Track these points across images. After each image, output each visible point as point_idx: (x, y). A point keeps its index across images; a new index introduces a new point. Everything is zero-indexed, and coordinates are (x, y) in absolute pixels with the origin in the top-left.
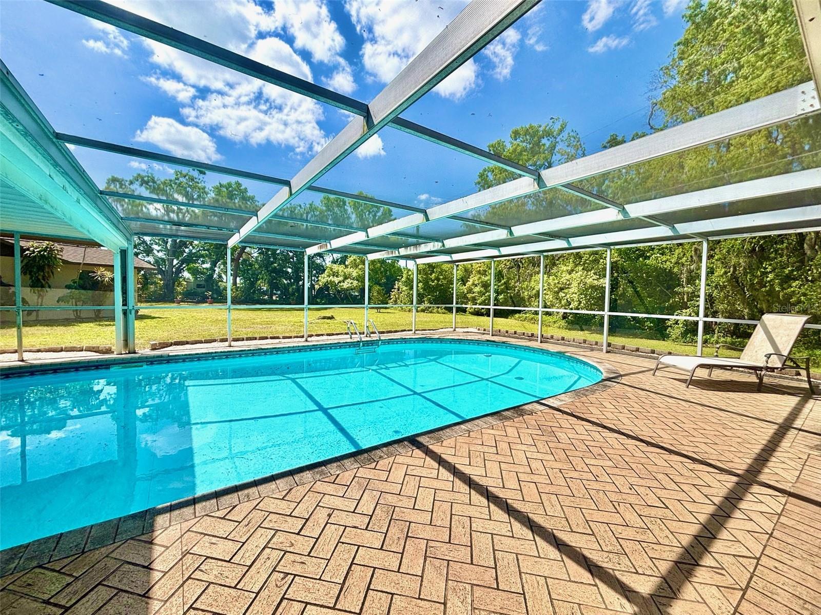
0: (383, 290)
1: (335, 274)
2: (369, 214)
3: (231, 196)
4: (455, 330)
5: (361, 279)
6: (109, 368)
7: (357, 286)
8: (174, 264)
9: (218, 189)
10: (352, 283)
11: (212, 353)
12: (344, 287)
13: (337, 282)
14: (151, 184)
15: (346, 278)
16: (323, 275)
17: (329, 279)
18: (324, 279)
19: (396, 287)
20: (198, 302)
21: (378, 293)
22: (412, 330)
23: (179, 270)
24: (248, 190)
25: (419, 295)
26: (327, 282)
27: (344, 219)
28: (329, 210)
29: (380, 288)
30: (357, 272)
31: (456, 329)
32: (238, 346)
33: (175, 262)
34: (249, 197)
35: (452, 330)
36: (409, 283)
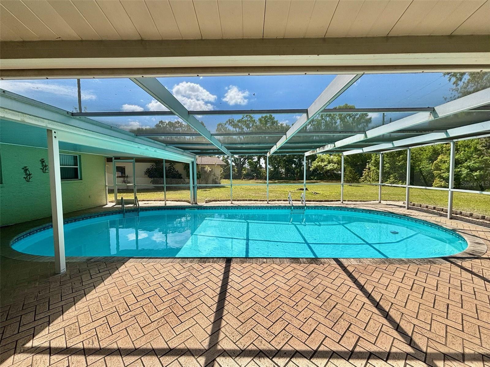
0: (354, 170)
1: (322, 160)
2: (350, 118)
3: (266, 122)
4: (380, 202)
5: (339, 163)
6: (185, 209)
7: (336, 168)
8: (242, 160)
9: (260, 120)
10: (333, 166)
11: (220, 206)
12: (328, 169)
13: (323, 166)
14: (232, 123)
15: (329, 163)
16: (314, 162)
17: (318, 164)
18: (315, 164)
19: (367, 167)
20: (250, 179)
21: (350, 173)
22: (340, 201)
23: (244, 163)
24: (275, 118)
25: (383, 173)
26: (317, 166)
27: (332, 124)
28: (323, 119)
29: (351, 169)
30: (337, 159)
31: (382, 202)
32: (236, 203)
33: (242, 159)
34: (275, 122)
35: (378, 202)
36: (377, 164)
